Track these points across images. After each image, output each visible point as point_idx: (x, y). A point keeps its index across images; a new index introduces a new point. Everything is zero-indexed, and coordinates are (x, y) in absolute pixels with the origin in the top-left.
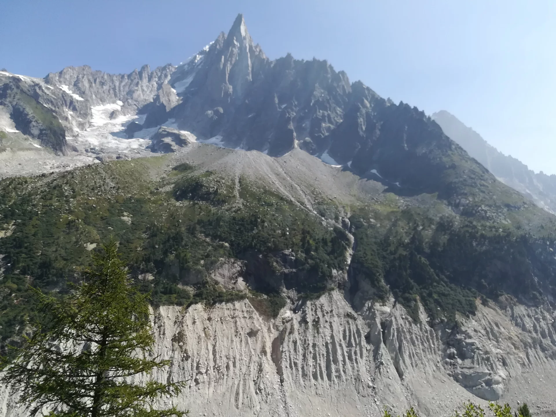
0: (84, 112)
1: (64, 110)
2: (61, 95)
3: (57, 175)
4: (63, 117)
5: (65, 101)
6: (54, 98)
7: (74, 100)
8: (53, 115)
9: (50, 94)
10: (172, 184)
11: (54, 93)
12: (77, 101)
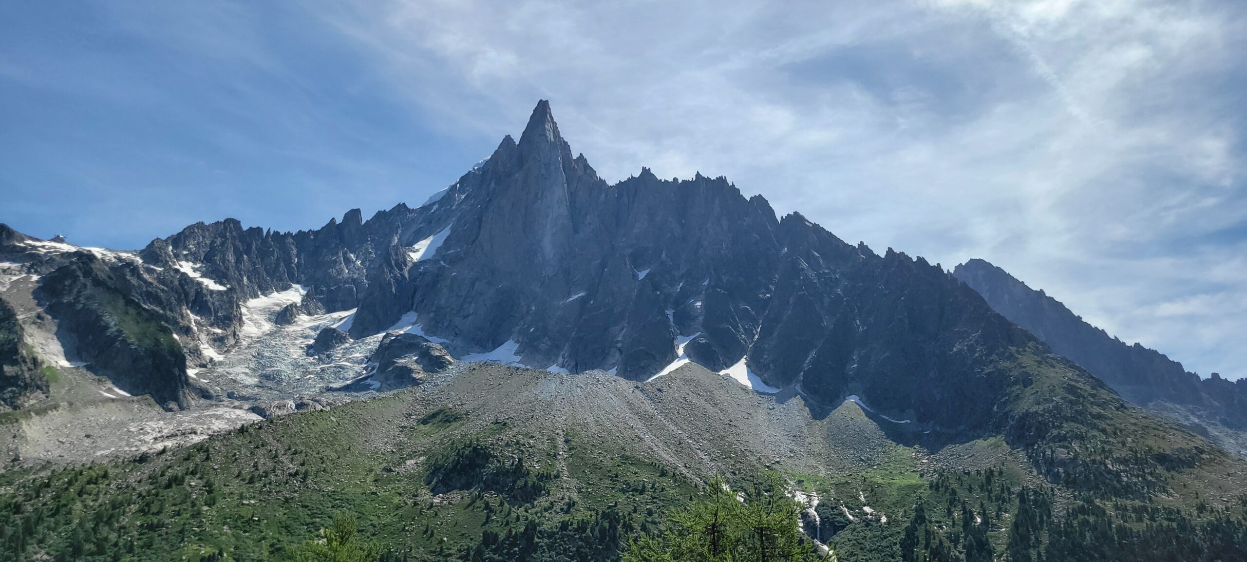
0: (225, 313)
1: (184, 311)
2: (176, 283)
3: (173, 455)
4: (181, 328)
5: (187, 295)
6: (163, 290)
7: (205, 291)
8: (161, 326)
9: (155, 283)
10: (421, 455)
11: (162, 281)
12: (212, 292)
